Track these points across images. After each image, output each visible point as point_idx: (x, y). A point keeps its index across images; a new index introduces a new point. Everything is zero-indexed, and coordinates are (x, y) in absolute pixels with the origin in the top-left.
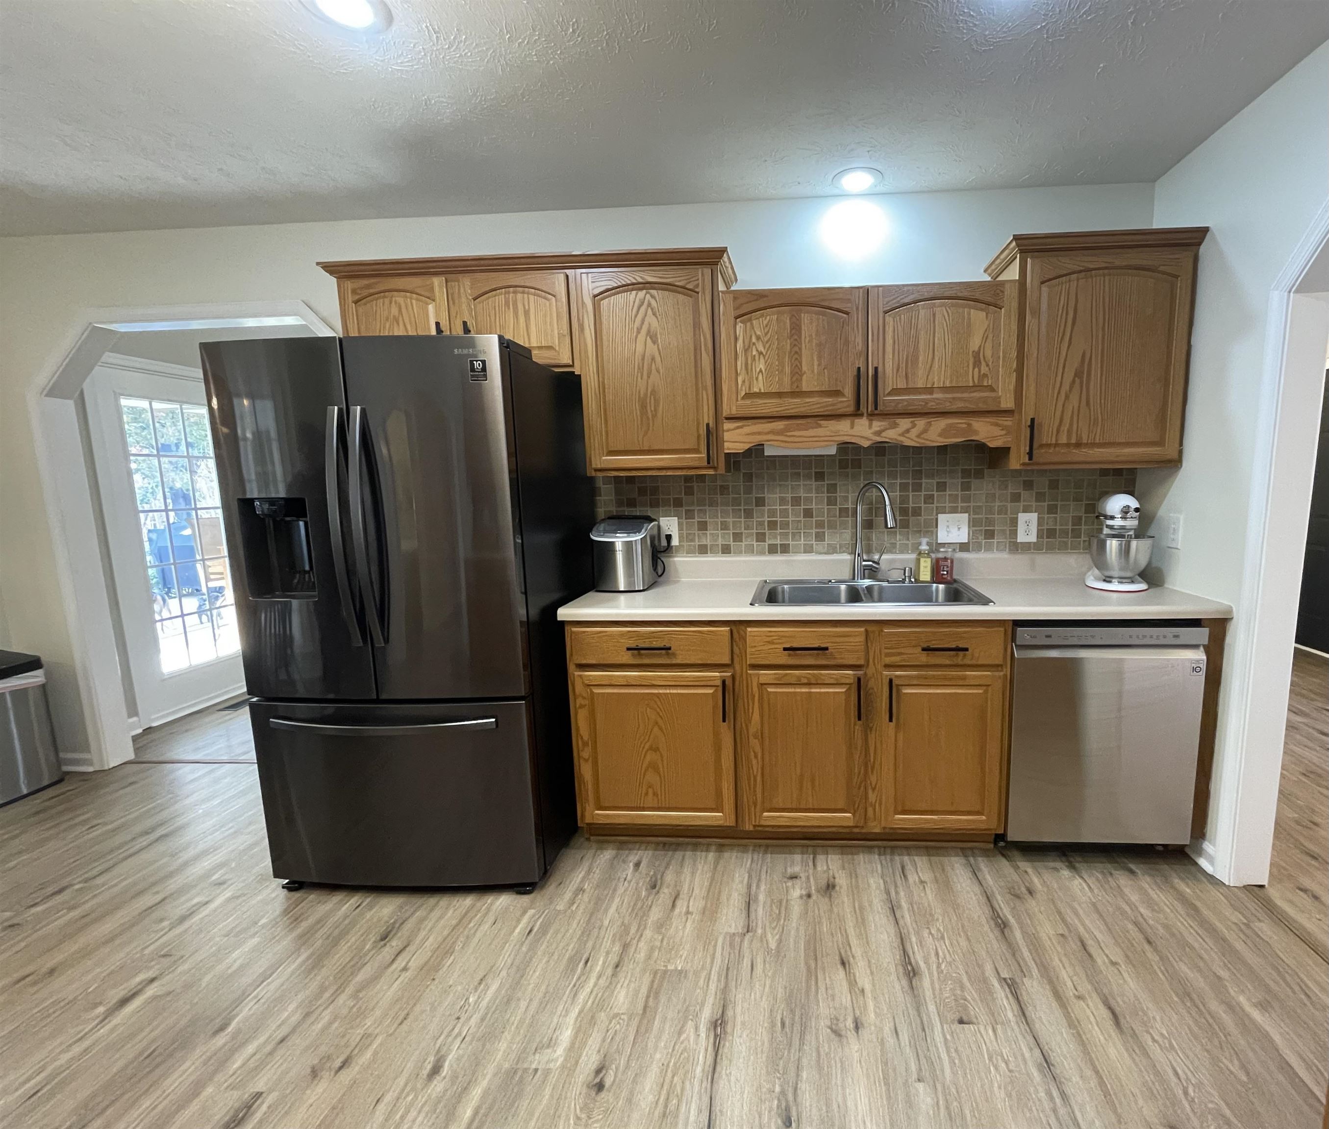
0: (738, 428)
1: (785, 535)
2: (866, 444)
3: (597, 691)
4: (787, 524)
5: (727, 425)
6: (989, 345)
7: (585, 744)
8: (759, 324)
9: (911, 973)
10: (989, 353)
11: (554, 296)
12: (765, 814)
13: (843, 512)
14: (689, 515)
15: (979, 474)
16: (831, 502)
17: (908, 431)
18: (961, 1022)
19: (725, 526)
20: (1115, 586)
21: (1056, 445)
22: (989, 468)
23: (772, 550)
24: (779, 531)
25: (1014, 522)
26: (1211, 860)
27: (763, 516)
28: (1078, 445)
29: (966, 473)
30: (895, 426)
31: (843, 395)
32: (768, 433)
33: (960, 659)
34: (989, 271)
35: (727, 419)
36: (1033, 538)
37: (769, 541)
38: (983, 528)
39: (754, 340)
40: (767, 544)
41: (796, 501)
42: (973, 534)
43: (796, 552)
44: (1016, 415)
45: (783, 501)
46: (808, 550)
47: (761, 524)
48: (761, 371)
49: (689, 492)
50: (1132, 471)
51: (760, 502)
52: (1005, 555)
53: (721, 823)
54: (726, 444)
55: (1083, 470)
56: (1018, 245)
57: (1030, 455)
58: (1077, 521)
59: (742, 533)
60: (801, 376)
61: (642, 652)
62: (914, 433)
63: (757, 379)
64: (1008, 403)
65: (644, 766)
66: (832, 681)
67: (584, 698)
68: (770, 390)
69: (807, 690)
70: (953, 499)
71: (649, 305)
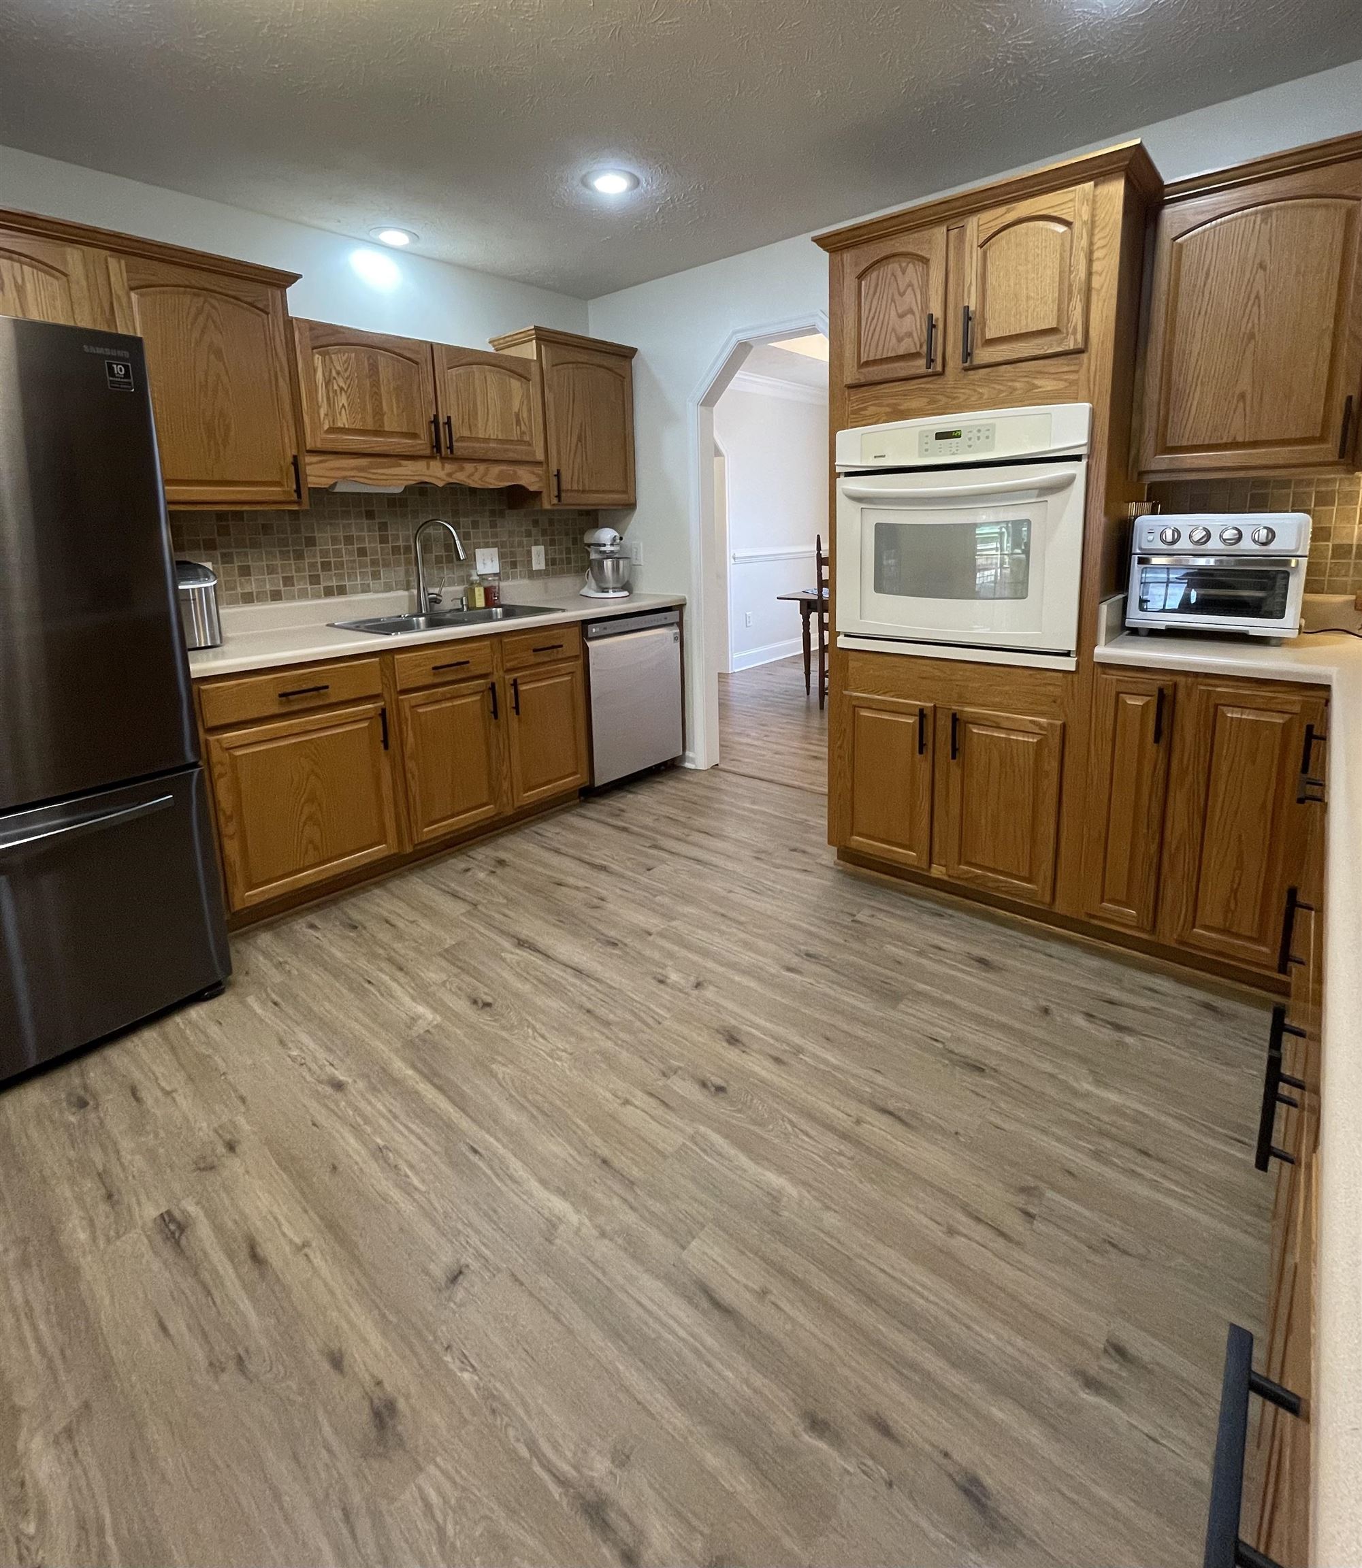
0: (321, 462)
1: (340, 577)
2: (440, 484)
3: (239, 753)
4: (342, 564)
5: (309, 459)
6: (525, 409)
7: (229, 818)
8: (339, 360)
9: (603, 868)
10: (525, 415)
11: (66, 275)
12: (426, 830)
13: (396, 550)
14: (227, 558)
15: (502, 514)
16: (384, 540)
17: (472, 475)
18: (649, 870)
19: (272, 570)
20: (611, 594)
21: (572, 491)
22: (510, 508)
23: (329, 592)
24: (333, 572)
25: (529, 553)
26: (693, 761)
27: (314, 556)
28: (584, 491)
29: (493, 513)
30: (462, 469)
31: (420, 438)
32: (352, 469)
33: (555, 654)
34: (496, 343)
35: (308, 451)
36: (542, 566)
37: (323, 584)
38: (509, 560)
39: (334, 374)
40: (322, 586)
41: (349, 540)
42: (502, 566)
43: (355, 592)
44: (545, 466)
45: (335, 540)
46: (365, 589)
47: (313, 566)
48: (343, 406)
49: (223, 531)
50: (596, 511)
51: (311, 542)
52: (526, 582)
53: (386, 853)
54: (310, 479)
55: (568, 510)
56: (536, 334)
57: (559, 497)
58: (568, 551)
59: (292, 577)
60: (383, 415)
61: (291, 697)
62: (477, 477)
63: (340, 413)
64: (540, 456)
65: (303, 819)
66: (470, 692)
67: (222, 764)
68: (353, 426)
69: (450, 704)
70: (485, 535)
71: (209, 316)
